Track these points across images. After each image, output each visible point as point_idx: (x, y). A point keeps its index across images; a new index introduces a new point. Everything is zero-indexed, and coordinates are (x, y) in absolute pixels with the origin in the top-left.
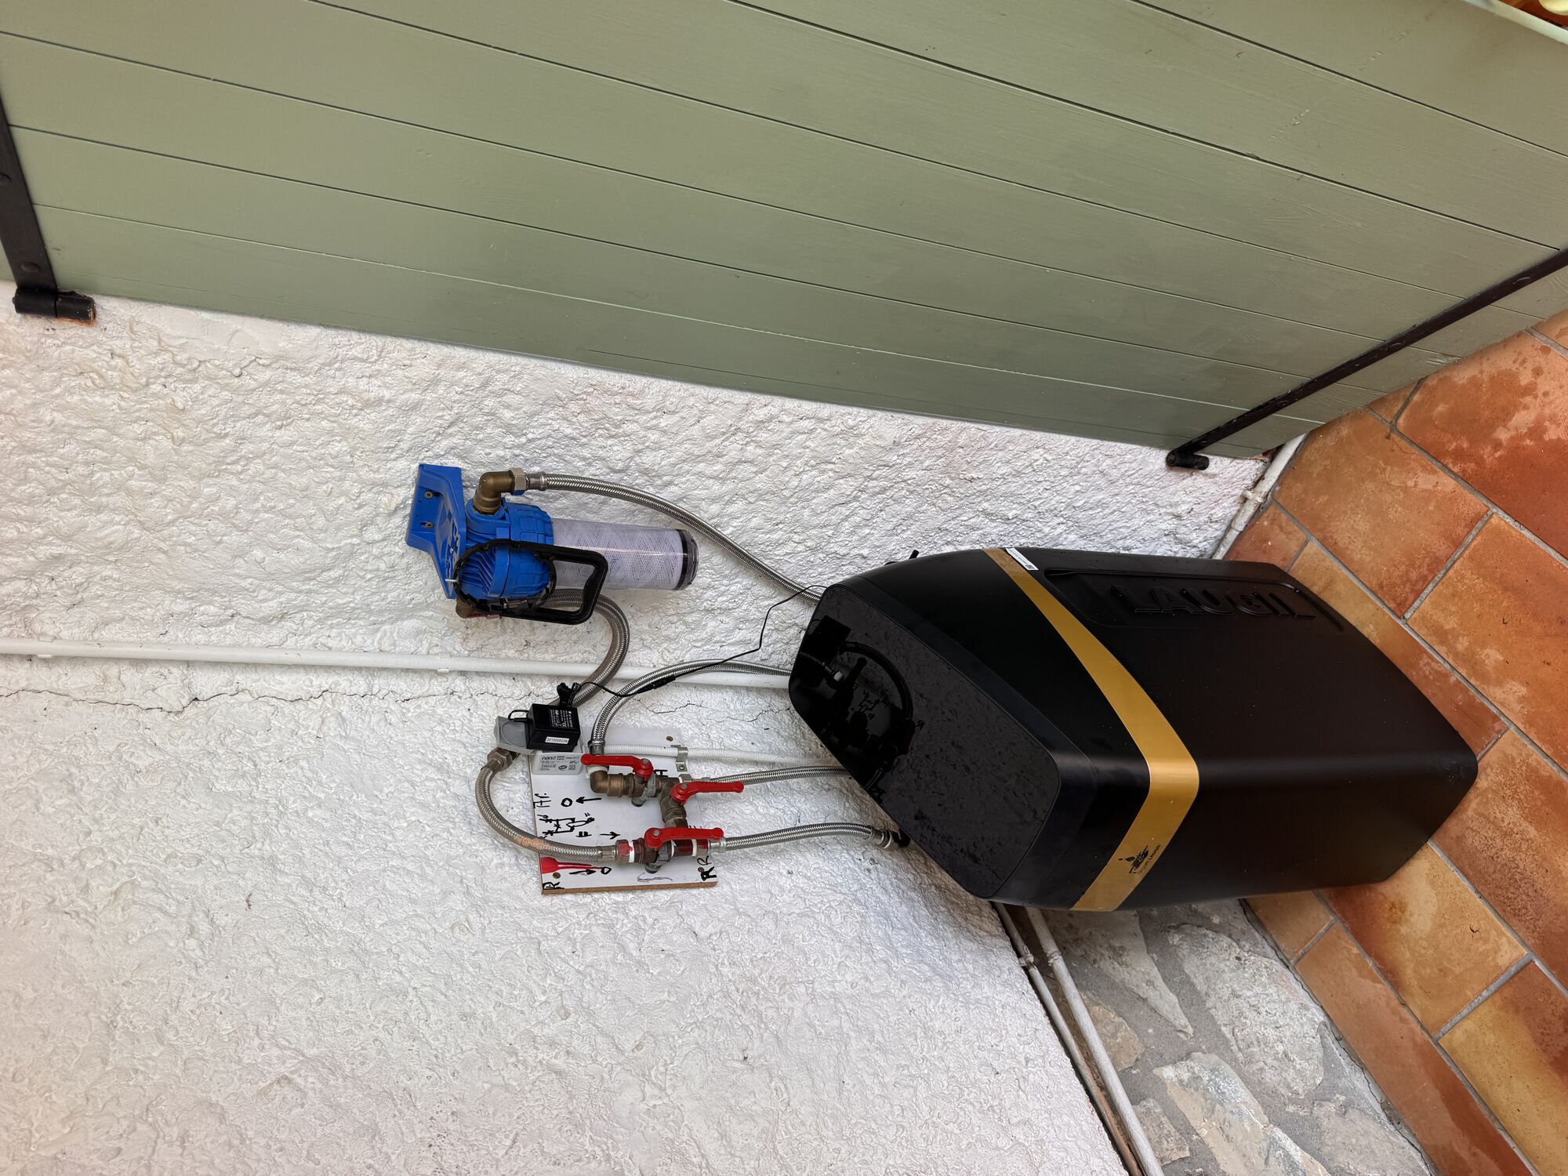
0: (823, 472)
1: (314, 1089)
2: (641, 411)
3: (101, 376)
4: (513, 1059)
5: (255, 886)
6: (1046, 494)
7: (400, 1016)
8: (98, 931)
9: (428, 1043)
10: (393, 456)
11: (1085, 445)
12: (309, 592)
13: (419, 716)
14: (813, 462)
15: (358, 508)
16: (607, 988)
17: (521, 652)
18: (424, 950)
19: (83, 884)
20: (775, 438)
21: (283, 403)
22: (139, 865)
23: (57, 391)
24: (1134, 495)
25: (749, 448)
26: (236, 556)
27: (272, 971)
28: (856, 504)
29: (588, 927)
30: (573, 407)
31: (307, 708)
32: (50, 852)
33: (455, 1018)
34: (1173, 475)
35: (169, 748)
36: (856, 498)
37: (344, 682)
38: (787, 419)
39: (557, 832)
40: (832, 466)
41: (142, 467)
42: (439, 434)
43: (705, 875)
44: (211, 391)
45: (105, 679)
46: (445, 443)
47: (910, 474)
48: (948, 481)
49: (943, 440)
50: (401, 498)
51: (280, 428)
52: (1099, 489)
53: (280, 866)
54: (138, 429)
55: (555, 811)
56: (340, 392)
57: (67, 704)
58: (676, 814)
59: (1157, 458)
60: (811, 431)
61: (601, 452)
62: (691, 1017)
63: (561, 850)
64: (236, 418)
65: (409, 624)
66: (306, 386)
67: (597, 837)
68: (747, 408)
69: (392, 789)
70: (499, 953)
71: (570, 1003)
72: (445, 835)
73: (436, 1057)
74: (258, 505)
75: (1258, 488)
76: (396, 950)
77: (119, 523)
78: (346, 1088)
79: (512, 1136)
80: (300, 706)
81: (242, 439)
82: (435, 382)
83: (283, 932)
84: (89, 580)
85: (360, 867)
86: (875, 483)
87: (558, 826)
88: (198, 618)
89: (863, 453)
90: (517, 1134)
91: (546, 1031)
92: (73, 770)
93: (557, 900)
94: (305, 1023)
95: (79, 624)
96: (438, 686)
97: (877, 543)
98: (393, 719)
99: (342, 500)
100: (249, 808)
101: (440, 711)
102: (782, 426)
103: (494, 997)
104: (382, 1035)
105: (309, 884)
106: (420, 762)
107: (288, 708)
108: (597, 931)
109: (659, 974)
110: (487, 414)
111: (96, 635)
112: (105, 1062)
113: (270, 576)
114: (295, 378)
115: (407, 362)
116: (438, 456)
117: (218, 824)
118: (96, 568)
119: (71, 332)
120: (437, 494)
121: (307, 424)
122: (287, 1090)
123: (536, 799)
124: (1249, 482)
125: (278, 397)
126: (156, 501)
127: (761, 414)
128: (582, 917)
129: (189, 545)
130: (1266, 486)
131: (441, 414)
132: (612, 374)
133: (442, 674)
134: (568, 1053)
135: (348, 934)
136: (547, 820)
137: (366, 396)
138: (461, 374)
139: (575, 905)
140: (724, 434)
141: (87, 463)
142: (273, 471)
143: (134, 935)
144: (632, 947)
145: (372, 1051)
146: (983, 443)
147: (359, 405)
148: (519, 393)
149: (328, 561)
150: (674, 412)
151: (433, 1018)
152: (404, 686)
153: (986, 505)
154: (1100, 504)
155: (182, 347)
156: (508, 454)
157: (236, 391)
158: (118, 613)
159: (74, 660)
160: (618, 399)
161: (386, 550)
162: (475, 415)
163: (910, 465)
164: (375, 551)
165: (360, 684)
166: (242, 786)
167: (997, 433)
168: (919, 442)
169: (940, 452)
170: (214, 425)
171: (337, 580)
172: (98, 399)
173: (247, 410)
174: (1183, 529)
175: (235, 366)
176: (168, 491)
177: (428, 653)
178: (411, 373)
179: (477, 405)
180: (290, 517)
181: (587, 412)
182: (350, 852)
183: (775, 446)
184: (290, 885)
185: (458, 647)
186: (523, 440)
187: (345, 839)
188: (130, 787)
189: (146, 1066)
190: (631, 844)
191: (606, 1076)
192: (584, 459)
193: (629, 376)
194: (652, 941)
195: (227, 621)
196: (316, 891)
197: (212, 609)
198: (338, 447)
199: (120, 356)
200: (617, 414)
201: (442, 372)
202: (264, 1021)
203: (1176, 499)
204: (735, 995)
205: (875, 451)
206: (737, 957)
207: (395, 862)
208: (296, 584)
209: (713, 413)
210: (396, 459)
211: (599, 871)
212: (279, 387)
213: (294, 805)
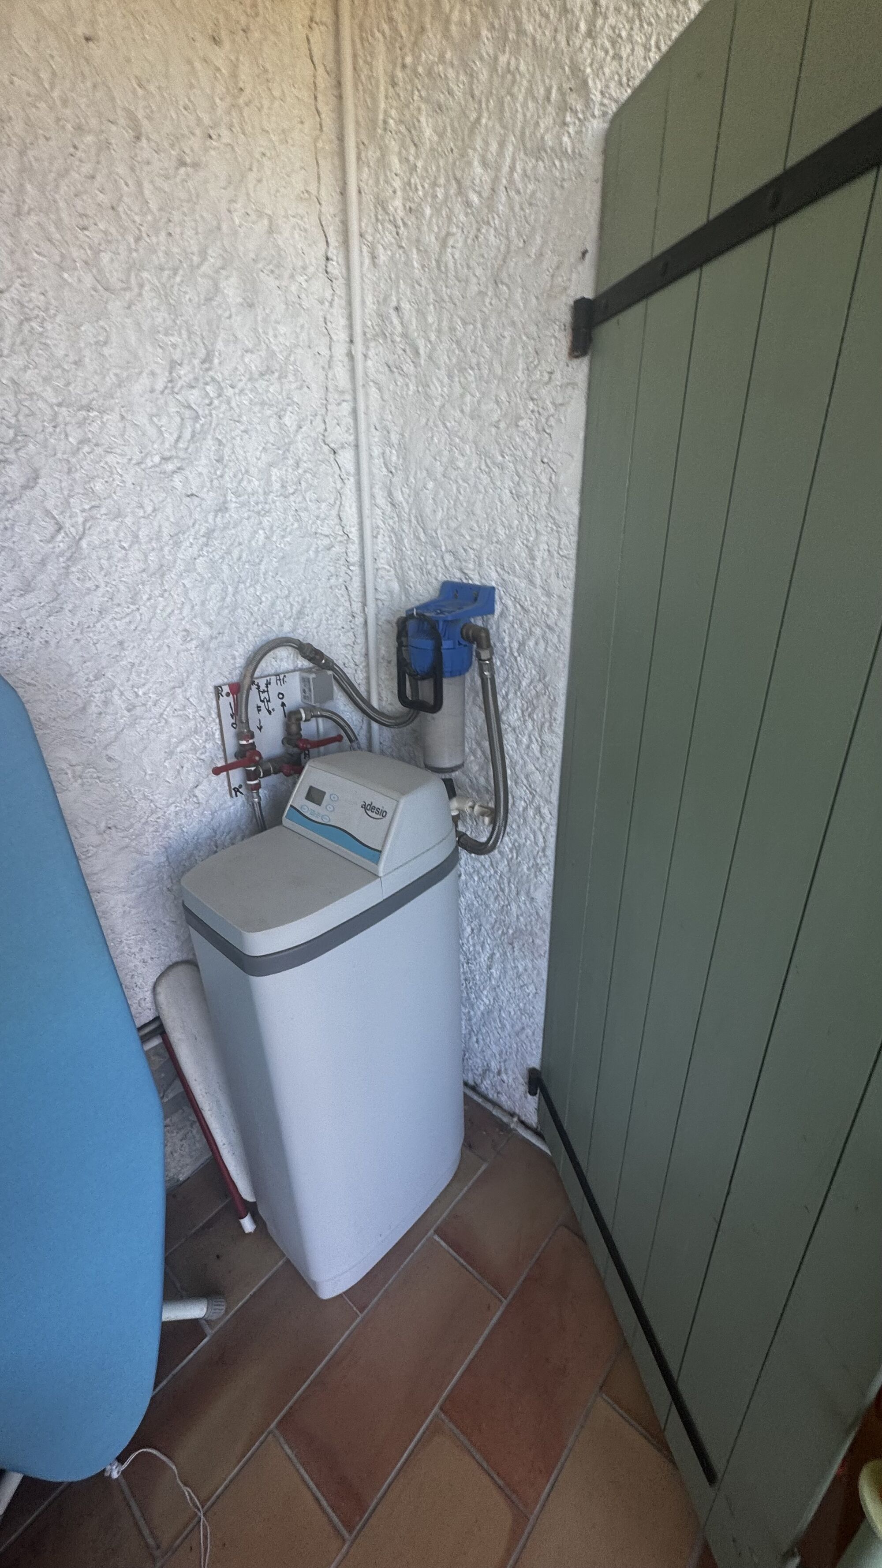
1: (54, 547)
2: (541, 731)
3: (536, 366)
4: (92, 678)
5: (203, 499)
6: (507, 993)
7: (116, 601)
8: (160, 396)
9: (98, 621)
10: (499, 569)
11: (539, 1019)
12: (410, 521)
13: (336, 596)
14: (516, 844)
15: (464, 549)
16: (153, 735)
17: (383, 658)
18: (167, 613)
19: (194, 384)
20: (530, 820)
21: (527, 494)
22: (211, 422)
23: (524, 338)
24: (510, 1047)
25: (523, 803)
26: (427, 470)
27: (142, 514)
28: (492, 872)
29: (195, 718)
30: (540, 686)
31: (336, 524)
32: (216, 361)
33: (120, 637)
34: (525, 1072)
35: (299, 437)
36: (496, 872)
37: (354, 547)
38: (543, 827)
39: (259, 691)
41: (479, 402)
42: (515, 598)
43: (237, 790)
44: (531, 444)
45: (342, 392)
46: (510, 603)
47: (514, 907)
48: (511, 932)
49: (536, 929)
50: (472, 576)
51: (512, 493)
52: (513, 1026)
53: (220, 514)
54: (503, 397)
55: (274, 689)
56: (537, 531)
57: (323, 368)
58: (274, 768)
59: (535, 1062)
60: (536, 843)
61: (512, 705)
62: (135, 790)
63: (244, 696)
64: (515, 462)
65: (395, 586)
66: (539, 508)
67: (257, 718)
68: (548, 802)
69: (283, 583)
70: (171, 662)
71: (138, 711)
72: (253, 620)
73: (89, 627)
74: (460, 482)
75: (520, 1125)
76: (166, 595)
77: (442, 390)
78: (58, 569)
79: (32, 682)
80: (337, 520)
81: (502, 467)
82: (549, 594)
83: (172, 520)
84: (405, 375)
85: (225, 567)
86: (506, 885)
87: (264, 692)
88: (388, 450)
89: (525, 877)
90: (35, 685)
91: (116, 697)
92: (277, 374)
93: (212, 696)
94: (104, 538)
95: (377, 371)
96: (357, 607)
97: (469, 885)
98: (333, 580)
99: (468, 538)
100: (260, 491)
101: (341, 610)
102: (538, 825)
103: (137, 661)
104: (101, 590)
105: (209, 534)
106: (304, 600)
107: (334, 512)
108: (192, 724)
109: (165, 767)
110: (531, 630)
111: (371, 384)
112: (60, 405)
113: (417, 494)
114: (545, 499)
115: (560, 575)
116: (501, 598)
117: (247, 472)
118: (413, 379)
119: (564, 343)
120: (476, 599)
121: (515, 511)
122: (52, 528)
123: (282, 676)
124: (523, 1118)
125: (531, 489)
126: (458, 414)
127: (545, 811)
128: (201, 713)
129: (432, 438)
130: (520, 1130)
131: (528, 599)
132: (564, 711)
133: (364, 610)
134: (100, 713)
135: (175, 562)
136: (268, 684)
137: (536, 549)
138: (555, 612)
139: (209, 708)
140: (530, 786)
141: (478, 364)
142: (483, 491)
143: (159, 420)
144: (183, 747)
145: (89, 584)
146: (537, 954)
147: (529, 545)
148: (546, 650)
149: (430, 532)
150: (541, 752)
151: (118, 623)
152: (355, 586)
153: (498, 955)
154: (503, 1027)
155: (560, 421)
156: (506, 644)
157: (533, 461)
158: (387, 397)
159: (353, 371)
160: (547, 716)
161: (439, 569)
162: (529, 622)
164: (438, 562)
165: (354, 558)
166: (276, 486)
167: (543, 964)
168: (535, 914)
169: (529, 928)
170: (509, 448)
171: (418, 538)
172: (521, 367)
173: (521, 468)
174: (492, 1075)
175: (550, 459)
176: (465, 421)
177: (377, 599)
178: (553, 577)
179: (535, 624)
180: (455, 505)
181: (537, 696)
182: (235, 560)
183: (525, 820)
184: (207, 522)
185: (384, 618)
186: (516, 654)
187: (244, 555)
188: (269, 413)
189: (60, 433)
190: (251, 741)
191: (84, 740)
192: (507, 694)
193: (563, 723)
194: (188, 759)
195: (387, 468)
196: (205, 539)
197: (394, 458)
198: (501, 531)
199: (550, 378)
200: (537, 715)
201: (555, 598)
202: (103, 510)
203: (510, 1073)
204: (155, 816)
205: (526, 885)
206: (182, 815)
207: (230, 589)
208: (414, 511)
209: (543, 779)
210: (497, 571)
211: (233, 721)
212: (537, 490)
213: (266, 521)
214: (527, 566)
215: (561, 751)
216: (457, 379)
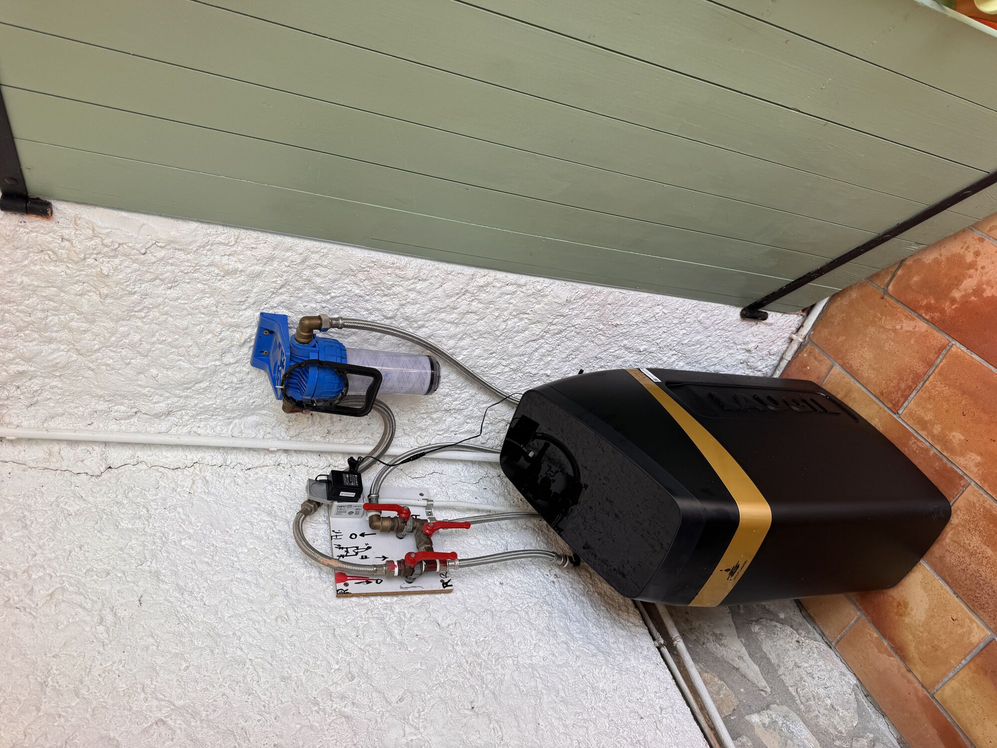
0: (521, 319)
1: (181, 728)
2: (404, 278)
3: (54, 253)
4: (316, 708)
5: (145, 591)
6: (664, 336)
7: (240, 679)
8: (38, 620)
9: (259, 697)
10: (243, 307)
11: (689, 303)
12: (187, 397)
13: (256, 480)
14: (514, 313)
15: (220, 342)
16: (379, 660)
17: (324, 437)
18: (258, 634)
19: (30, 589)
20: (491, 297)
21: (173, 272)
22: (68, 576)
23: (26, 262)
24: (720, 336)
25: (473, 304)
26: (139, 373)
27: (154, 648)
28: (542, 341)
29: (368, 619)
30: (361, 276)
31: (183, 474)
32: (8, 567)
33: (278, 680)
34: (745, 324)
35: (91, 499)
36: (542, 337)
37: (207, 457)
39: (346, 556)
40: (527, 316)
41: (80, 313)
42: (274, 293)
43: (445, 584)
44: (126, 264)
45: (50, 454)
46: (278, 299)
47: (577, 321)
48: (601, 326)
49: (598, 299)
50: (248, 335)
51: (171, 288)
52: (698, 332)
53: (162, 577)
54: (78, 288)
55: (346, 542)
56: (210, 265)
57: (24, 470)
58: (426, 543)
59: (735, 313)
60: (514, 293)
61: (379, 306)
62: (436, 680)
63: (349, 567)
64: (142, 281)
65: (252, 419)
66: (188, 261)
67: (374, 558)
68: (473, 277)
69: (238, 527)
70: (308, 636)
71: (354, 670)
72: (272, 558)
73: (264, 706)
74: (155, 339)
75: (800, 333)
76: (238, 634)
77: (63, 351)
78: (202, 728)
80: (179, 472)
81: (145, 295)
82: (271, 259)
83: (162, 621)
84: (42, 388)
85: (215, 579)
86: (554, 327)
87: (347, 552)
88: (113, 414)
89: (547, 307)
91: (339, 689)
92: (26, 513)
93: (346, 601)
94: (176, 683)
95: (34, 417)
96: (269, 460)
97: (556, 367)
98: (239, 481)
99: (210, 336)
100: (143, 538)
101: (270, 476)
102: (495, 289)
103: (304, 666)
104: (228, 692)
105: (181, 590)
106: (256, 509)
107: (170, 474)
108: (373, 622)
109: (415, 651)
110: (305, 280)
111: (45, 425)
112: (38, 710)
113: (161, 386)
114: (180, 255)
115: (254, 246)
116: (273, 307)
117: (121, 549)
118: (47, 380)
119: (36, 224)
120: (272, 332)
121: (188, 286)
122: (162, 729)
123: (333, 534)
124: (794, 329)
125: (169, 268)
126: (88, 336)
127: (481, 281)
128: (363, 612)
129: (109, 365)
130: (805, 331)
131: (275, 280)
132: (386, 254)
133: (272, 452)
134: (353, 703)
135: (206, 623)
136: (340, 547)
137: (226, 268)
138: (289, 254)
139: (358, 605)
140: (458, 294)
141: (43, 311)
142: (165, 316)
143: (62, 623)
144: (396, 633)
145: (221, 703)
146: (623, 302)
147: (222, 273)
148: (326, 267)
149: (199, 377)
150: (425, 280)
151: (263, 680)
152: (247, 460)
153: (626, 342)
154: (699, 342)
155: (108, 234)
156: (318, 306)
157: (142, 263)
158: (60, 410)
159: (30, 440)
160: (390, 271)
161: (237, 370)
162: (297, 281)
163: (577, 315)
164: (230, 370)
165: (218, 458)
166: (139, 524)
167: (633, 295)
168: (582, 301)
169: (596, 307)
170: (128, 286)
171: (205, 389)
172: (52, 268)
173: (149, 276)
174: (752, 360)
175: (142, 247)
176: (96, 329)
177: (263, 438)
178: (256, 253)
179: (299, 274)
180: (176, 347)
181: (370, 279)
182: (209, 568)
183: (491, 302)
184: (168, 590)
185: (283, 434)
186: (328, 297)
187: (206, 560)
188: (64, 525)
189: (67, 712)
190: (396, 563)
191: (379, 720)
192: (368, 310)
193: (397, 256)
194: (410, 629)
195: (132, 416)
196: (186, 594)
197: (123, 408)
198: (207, 301)
199: (67, 240)
200: (388, 281)
201: (276, 252)
202: (148, 682)
203: (747, 339)
204: (465, 665)
205: (555, 306)
206: (466, 640)
207: (239, 575)
208: (177, 392)
209: (451, 280)
210: (245, 309)
211: (374, 582)
212: (170, 261)
213: (172, 537)
214: (242, 278)
215: (423, 261)
216: (54, 334)
